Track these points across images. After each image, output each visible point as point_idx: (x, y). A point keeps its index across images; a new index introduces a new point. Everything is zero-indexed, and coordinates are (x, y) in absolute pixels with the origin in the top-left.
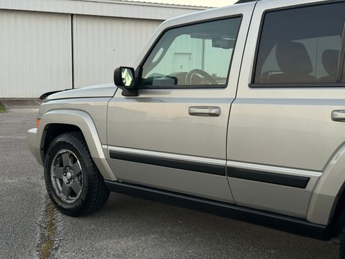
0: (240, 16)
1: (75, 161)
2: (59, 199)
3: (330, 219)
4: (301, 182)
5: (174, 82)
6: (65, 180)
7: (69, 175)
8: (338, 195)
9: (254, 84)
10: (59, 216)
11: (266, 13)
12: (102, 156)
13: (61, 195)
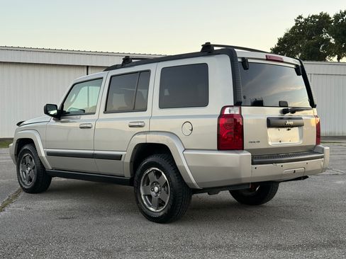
0: (102, 78)
1: (31, 160)
2: (24, 183)
3: (131, 175)
4: (119, 158)
5: (83, 112)
6: (27, 172)
7: (29, 168)
8: (131, 162)
9: (106, 111)
10: (23, 193)
11: (111, 77)
12: (43, 155)
13: (25, 181)
